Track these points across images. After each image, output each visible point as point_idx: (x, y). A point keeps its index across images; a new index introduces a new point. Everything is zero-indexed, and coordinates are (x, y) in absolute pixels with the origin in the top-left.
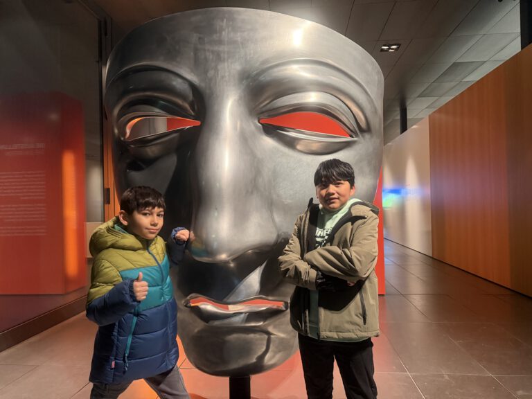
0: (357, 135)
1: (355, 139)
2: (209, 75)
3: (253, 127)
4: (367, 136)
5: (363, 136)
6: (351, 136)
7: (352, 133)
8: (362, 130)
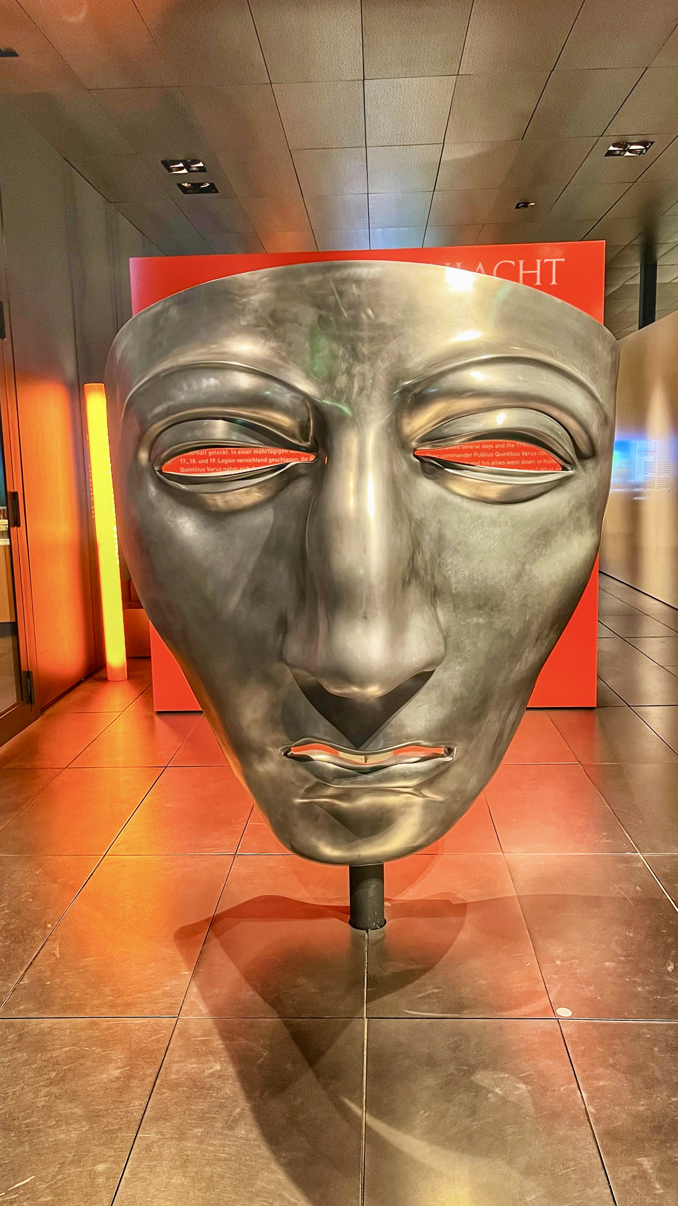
0: (573, 465)
1: (571, 472)
2: (338, 385)
3: (405, 467)
4: (590, 464)
5: (583, 466)
6: (564, 469)
7: (566, 463)
8: (582, 457)
